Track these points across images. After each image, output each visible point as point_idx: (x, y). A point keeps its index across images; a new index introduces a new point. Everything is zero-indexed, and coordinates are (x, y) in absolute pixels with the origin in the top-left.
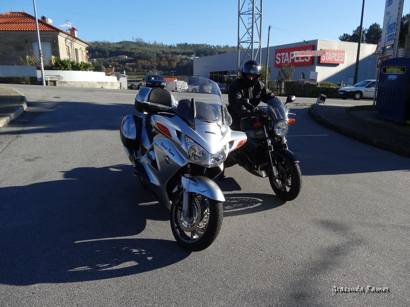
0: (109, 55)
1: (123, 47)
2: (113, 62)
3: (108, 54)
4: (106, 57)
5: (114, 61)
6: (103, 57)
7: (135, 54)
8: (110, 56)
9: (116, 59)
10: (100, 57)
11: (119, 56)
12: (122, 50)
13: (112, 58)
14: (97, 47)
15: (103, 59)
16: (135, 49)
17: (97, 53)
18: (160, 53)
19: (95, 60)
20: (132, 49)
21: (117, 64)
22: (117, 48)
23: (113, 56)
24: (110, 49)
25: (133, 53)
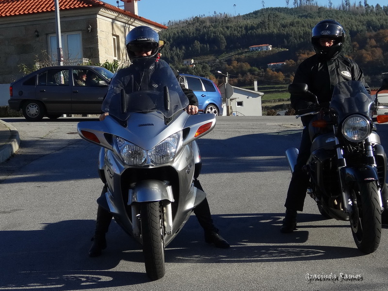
0: (226, 47)
1: (262, 24)
2: (235, 63)
3: (224, 45)
4: (218, 53)
5: (238, 60)
6: (212, 52)
7: (292, 39)
8: (229, 49)
9: (243, 56)
10: (204, 53)
11: (251, 48)
12: (259, 31)
13: (233, 54)
14: (197, 30)
15: (212, 58)
16: (292, 24)
17: (198, 45)
18: (360, 28)
19: (193, 61)
20: (284, 26)
21: (247, 66)
22: (246, 28)
23: (235, 48)
24: (228, 32)
25: (287, 36)
